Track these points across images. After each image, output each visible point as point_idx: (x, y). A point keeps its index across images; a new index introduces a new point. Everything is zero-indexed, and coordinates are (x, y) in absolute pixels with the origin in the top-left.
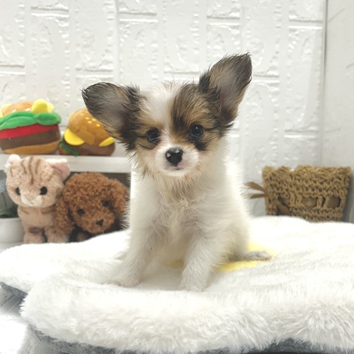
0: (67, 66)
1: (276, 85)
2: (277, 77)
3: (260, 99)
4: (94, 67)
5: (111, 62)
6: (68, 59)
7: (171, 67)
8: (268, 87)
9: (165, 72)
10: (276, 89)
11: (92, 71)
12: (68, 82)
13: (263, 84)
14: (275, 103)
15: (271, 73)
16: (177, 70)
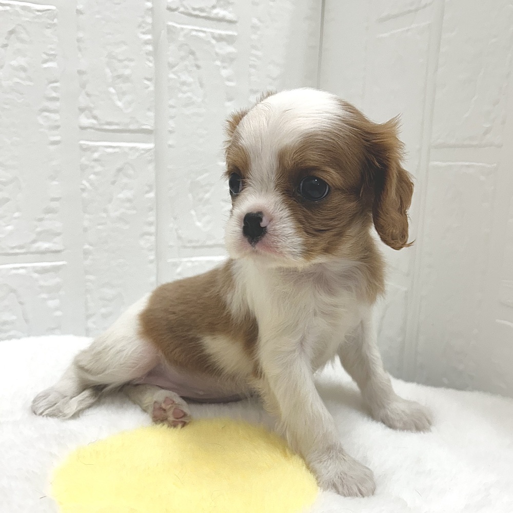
1: (229, 40)
2: (231, 22)
3: (198, 67)
8: (214, 42)
10: (231, 49)
13: (201, 35)
14: (229, 79)
15: (220, 12)
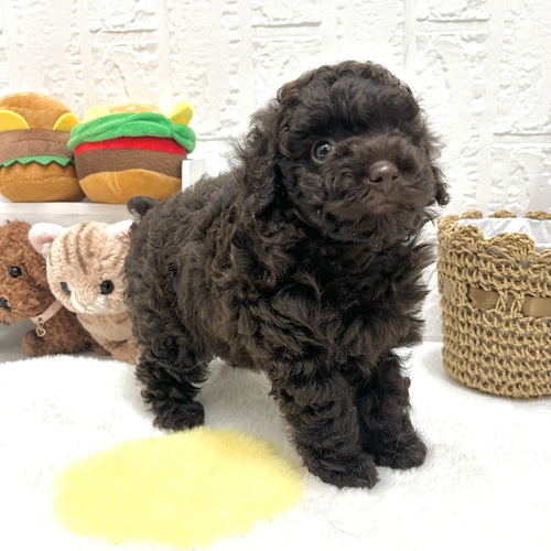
0: (74, 25)
1: (480, 39)
2: (483, 20)
3: (445, 70)
4: (122, 26)
5: (152, 14)
6: (74, 12)
7: (265, 15)
9: (254, 26)
10: (481, 48)
11: (118, 32)
12: (77, 57)
15: (471, 14)
16: (277, 20)
